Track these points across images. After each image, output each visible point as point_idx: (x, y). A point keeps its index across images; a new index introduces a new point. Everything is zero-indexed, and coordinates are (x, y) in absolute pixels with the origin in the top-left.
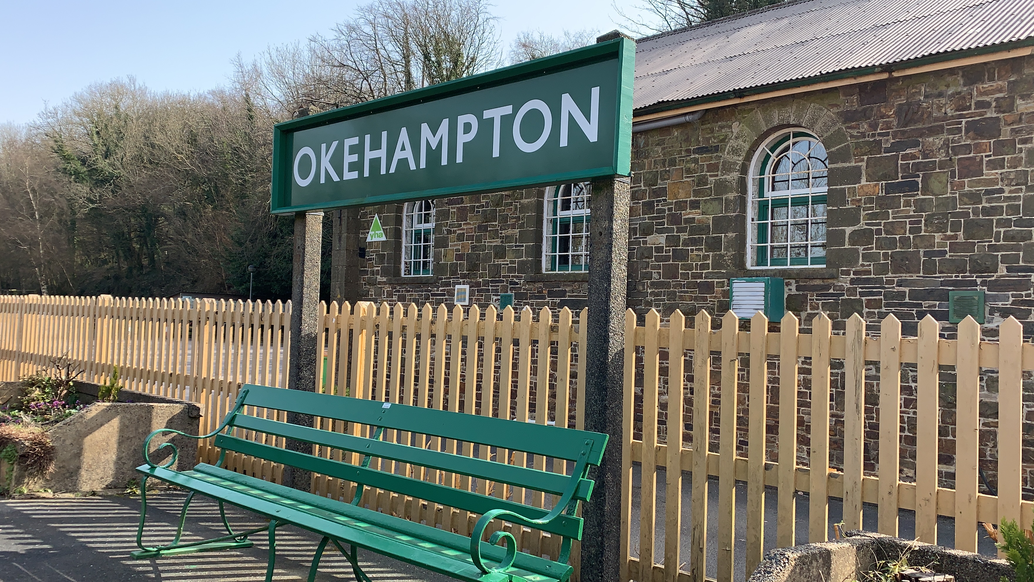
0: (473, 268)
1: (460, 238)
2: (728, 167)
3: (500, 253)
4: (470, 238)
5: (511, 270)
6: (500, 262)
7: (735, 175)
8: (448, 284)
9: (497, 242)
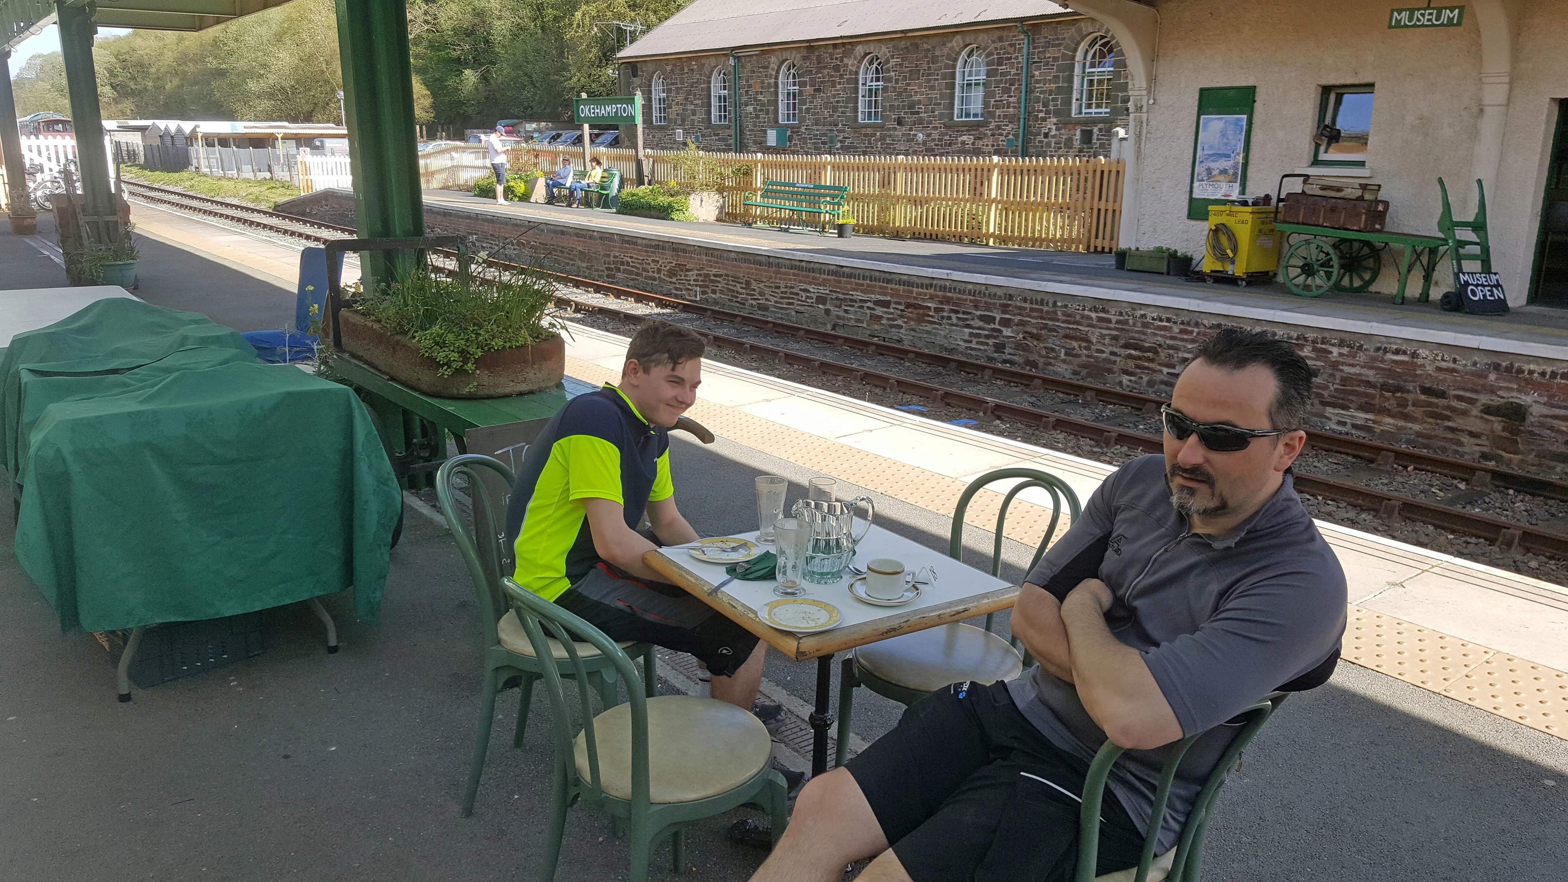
0: (683, 120)
1: (677, 104)
2: (771, 76)
3: (694, 114)
4: (681, 104)
5: (699, 122)
6: (694, 117)
7: (772, 81)
8: (673, 129)
9: (693, 107)
